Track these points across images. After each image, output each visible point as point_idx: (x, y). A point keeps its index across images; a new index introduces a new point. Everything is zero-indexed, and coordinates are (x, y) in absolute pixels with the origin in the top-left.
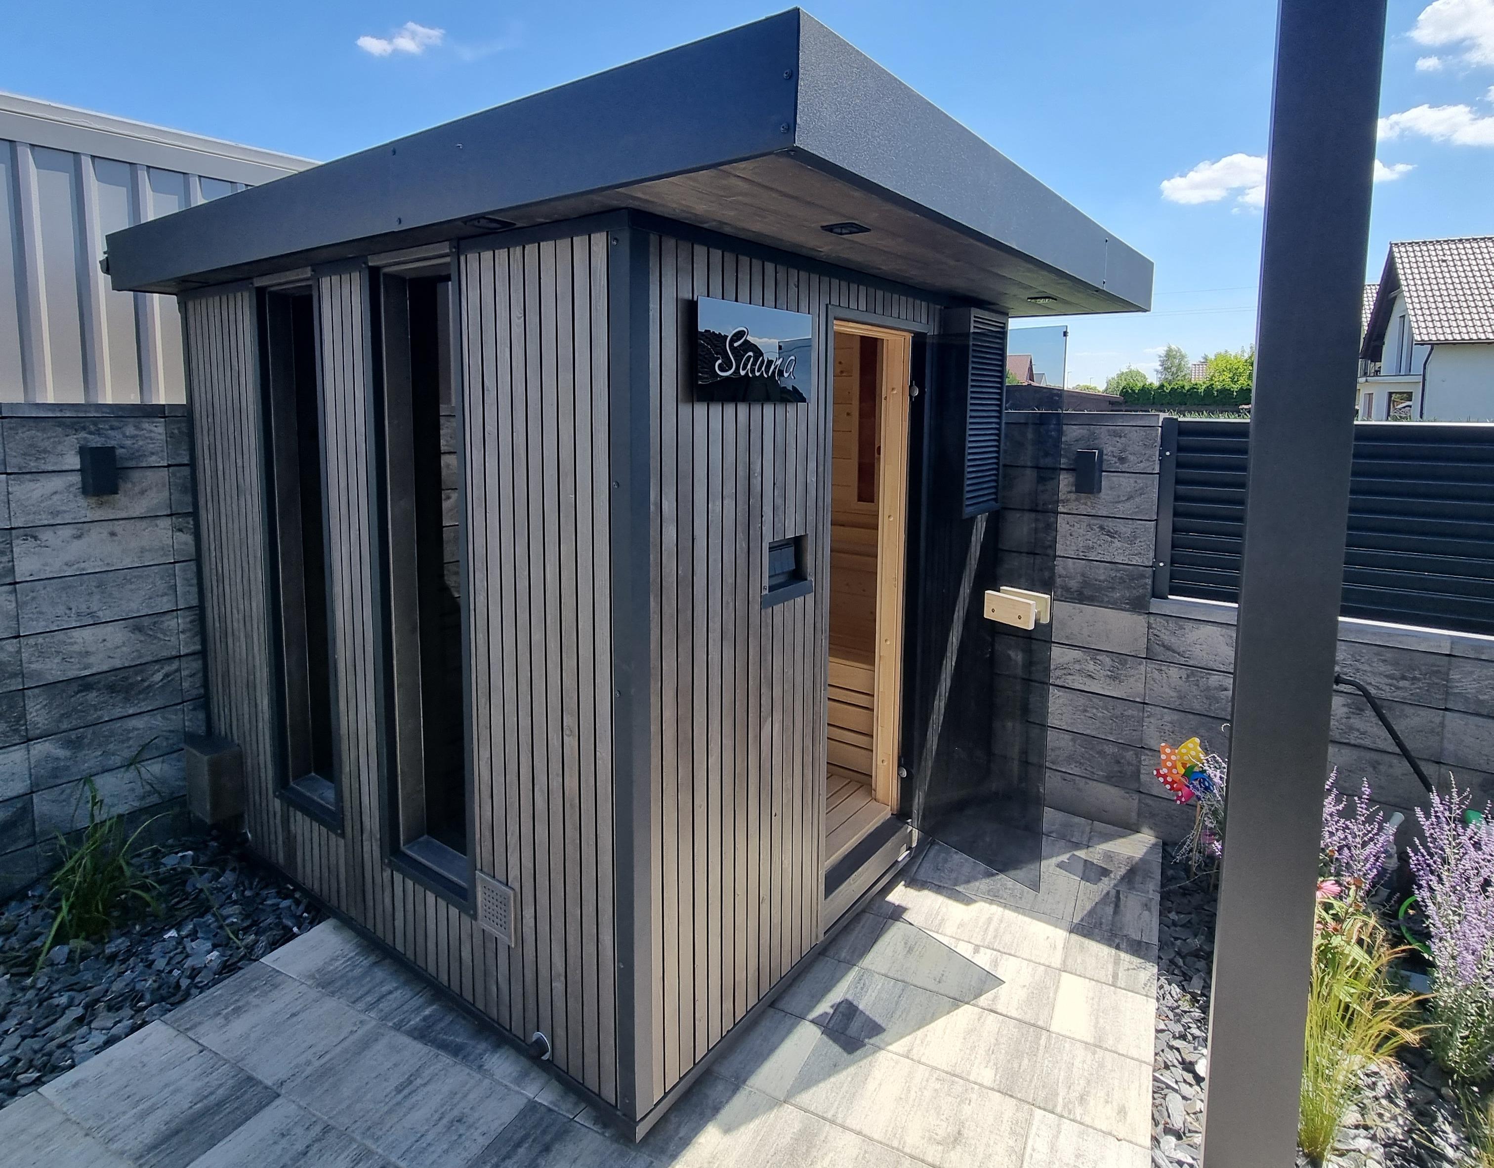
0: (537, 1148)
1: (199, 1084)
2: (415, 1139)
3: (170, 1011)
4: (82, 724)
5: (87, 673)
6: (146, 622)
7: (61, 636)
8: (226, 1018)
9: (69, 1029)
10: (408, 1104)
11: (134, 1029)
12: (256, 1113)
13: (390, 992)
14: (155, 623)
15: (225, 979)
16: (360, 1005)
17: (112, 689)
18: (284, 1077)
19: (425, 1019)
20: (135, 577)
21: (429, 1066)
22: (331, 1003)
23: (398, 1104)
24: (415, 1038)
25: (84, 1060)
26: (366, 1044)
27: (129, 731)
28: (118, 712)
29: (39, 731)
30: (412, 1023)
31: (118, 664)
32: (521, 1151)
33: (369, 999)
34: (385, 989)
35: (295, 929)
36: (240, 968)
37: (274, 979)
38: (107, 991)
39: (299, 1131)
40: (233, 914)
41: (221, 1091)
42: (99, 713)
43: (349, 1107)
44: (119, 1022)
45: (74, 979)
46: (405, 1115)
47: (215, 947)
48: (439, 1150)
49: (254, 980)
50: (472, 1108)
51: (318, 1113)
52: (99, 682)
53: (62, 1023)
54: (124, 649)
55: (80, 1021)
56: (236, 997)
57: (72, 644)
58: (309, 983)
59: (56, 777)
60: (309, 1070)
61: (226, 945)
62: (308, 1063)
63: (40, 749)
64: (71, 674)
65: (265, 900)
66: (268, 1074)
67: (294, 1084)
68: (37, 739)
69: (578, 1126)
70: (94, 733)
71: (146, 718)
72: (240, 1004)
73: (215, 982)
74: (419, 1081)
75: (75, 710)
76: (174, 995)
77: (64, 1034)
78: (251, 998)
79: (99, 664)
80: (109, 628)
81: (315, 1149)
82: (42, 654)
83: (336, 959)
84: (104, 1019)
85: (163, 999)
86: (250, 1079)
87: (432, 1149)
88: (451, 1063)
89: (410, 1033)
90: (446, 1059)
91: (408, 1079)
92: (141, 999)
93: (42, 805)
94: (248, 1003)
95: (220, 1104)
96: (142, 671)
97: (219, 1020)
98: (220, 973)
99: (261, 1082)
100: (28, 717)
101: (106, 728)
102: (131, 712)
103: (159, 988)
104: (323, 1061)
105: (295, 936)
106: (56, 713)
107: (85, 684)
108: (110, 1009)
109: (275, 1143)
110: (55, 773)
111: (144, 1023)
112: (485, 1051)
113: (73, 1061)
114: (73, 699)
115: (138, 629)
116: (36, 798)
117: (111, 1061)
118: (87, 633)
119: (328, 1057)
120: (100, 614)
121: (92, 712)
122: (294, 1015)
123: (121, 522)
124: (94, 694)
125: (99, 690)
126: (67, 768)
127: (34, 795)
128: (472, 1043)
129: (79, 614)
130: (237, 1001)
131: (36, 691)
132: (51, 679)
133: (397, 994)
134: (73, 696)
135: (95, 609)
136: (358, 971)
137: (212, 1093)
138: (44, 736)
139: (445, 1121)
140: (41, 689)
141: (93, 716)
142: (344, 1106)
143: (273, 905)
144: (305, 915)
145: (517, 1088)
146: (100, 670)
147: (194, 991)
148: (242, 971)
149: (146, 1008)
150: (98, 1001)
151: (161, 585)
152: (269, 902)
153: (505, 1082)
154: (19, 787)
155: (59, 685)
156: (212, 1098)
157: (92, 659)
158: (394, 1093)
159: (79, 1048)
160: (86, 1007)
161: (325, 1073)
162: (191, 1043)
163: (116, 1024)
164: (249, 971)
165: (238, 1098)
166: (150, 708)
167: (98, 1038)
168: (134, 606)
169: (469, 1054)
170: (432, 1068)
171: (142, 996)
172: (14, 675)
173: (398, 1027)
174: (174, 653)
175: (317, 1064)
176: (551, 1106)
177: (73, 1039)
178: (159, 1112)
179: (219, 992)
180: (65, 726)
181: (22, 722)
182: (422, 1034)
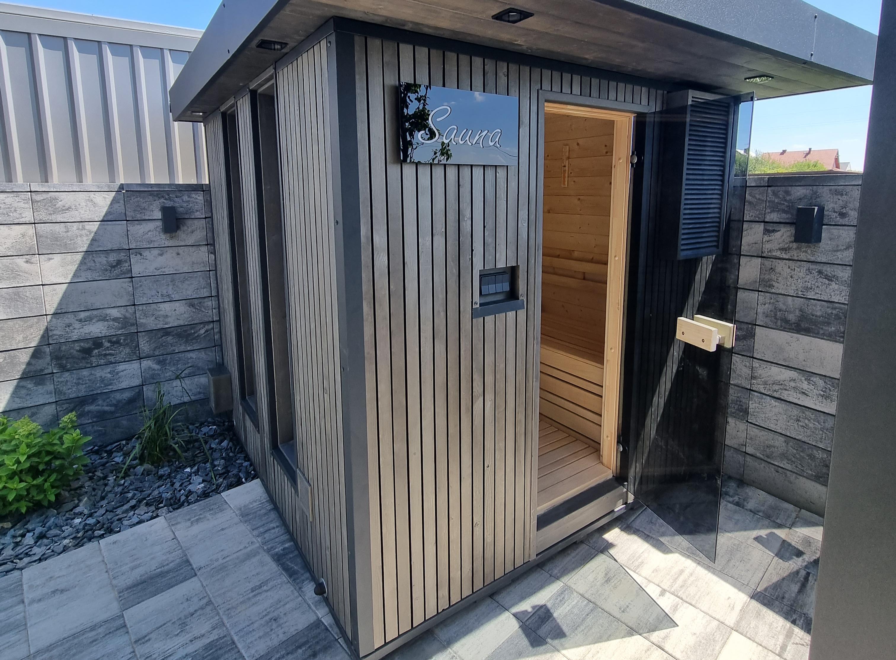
0: (309, 652)
1: (164, 558)
2: (248, 624)
3: (171, 512)
4: (165, 353)
5: (167, 326)
6: (196, 302)
7: (154, 306)
8: (192, 523)
9: (126, 511)
10: (253, 601)
11: (152, 518)
12: (182, 582)
13: (274, 528)
14: (200, 303)
15: (201, 500)
16: (255, 533)
17: (179, 336)
18: (202, 566)
19: (284, 549)
20: (189, 277)
21: (274, 580)
22: (243, 528)
23: (249, 599)
24: (274, 560)
25: (124, 530)
26: (249, 556)
27: (188, 359)
28: (182, 348)
29: (145, 355)
30: (277, 550)
31: (181, 323)
32: (300, 651)
33: (261, 530)
34: (272, 525)
35: (243, 480)
36: (211, 496)
37: (223, 506)
38: (150, 495)
39: (196, 599)
40: (220, 464)
41: (171, 565)
42: (174, 348)
43: (224, 593)
44: (147, 513)
45: (141, 485)
46: (249, 607)
47: (204, 481)
48: (257, 636)
49: (213, 505)
50: (285, 614)
51: (209, 592)
52: (173, 332)
53: (125, 507)
54: (185, 315)
55: (133, 508)
56: (201, 513)
57: (159, 311)
58: (237, 512)
59: (154, 379)
60: (216, 564)
61: (209, 482)
62: (217, 560)
63: (146, 363)
64: (159, 327)
65: (237, 460)
66: (196, 561)
67: (205, 571)
68: (144, 358)
69: (339, 645)
70: (171, 358)
71: (196, 353)
72: (201, 516)
73: (197, 501)
74: (265, 588)
75: (162, 345)
76: (177, 504)
77: (122, 513)
78: (208, 515)
79: (173, 322)
80: (177, 304)
81: (198, 613)
82: (146, 316)
83: (255, 502)
84: (142, 509)
85: (171, 505)
86: (188, 561)
87: (254, 633)
88: (286, 581)
89: (273, 556)
90: (284, 578)
91: (260, 584)
92: (161, 503)
93: (149, 392)
94: (205, 517)
95: (168, 572)
96: (194, 328)
97: (189, 523)
98: (201, 497)
99: (191, 565)
100: (140, 346)
101: (176, 356)
102: (189, 349)
103: (171, 498)
104: (225, 560)
105: (242, 483)
106: (153, 346)
107: (166, 332)
108: (147, 505)
109: (182, 603)
110: (153, 377)
111: (157, 516)
112: (307, 579)
113: (120, 529)
114: (161, 339)
115: (192, 305)
116: (145, 388)
117: (134, 534)
118: (166, 305)
119: (228, 559)
120: (173, 296)
121: (170, 347)
122: (223, 529)
123: (182, 248)
124: (171, 338)
125: (173, 336)
126: (159, 375)
127: (144, 387)
128: (302, 572)
129: (162, 295)
130: (201, 514)
131: (143, 333)
132: (150, 328)
133: (277, 530)
134: (160, 338)
135: (171, 293)
136: (263, 511)
137: (168, 564)
138: (148, 357)
139: (267, 618)
140: (146, 333)
141: (170, 349)
142: (223, 591)
143: (239, 463)
144: (253, 472)
145: (314, 609)
146: (173, 326)
147: (186, 504)
148: (210, 498)
149: (162, 507)
150: (145, 499)
151: (203, 283)
152: (238, 461)
153: (310, 603)
154: (137, 382)
155: (154, 331)
156: (166, 568)
157: (169, 320)
158: (250, 591)
159: (125, 523)
160: (137, 502)
161: (223, 568)
162: (171, 533)
163: (145, 514)
164: (215, 498)
165: (177, 571)
166: (198, 348)
167: (135, 520)
168: (189, 293)
169: (298, 578)
170: (275, 582)
171: (163, 501)
172: (132, 325)
173: (268, 551)
174: (211, 319)
175: (221, 561)
176: (328, 627)
177: (126, 517)
178: (141, 568)
179: (195, 508)
180: (157, 353)
181: (137, 349)
182: (278, 559)
